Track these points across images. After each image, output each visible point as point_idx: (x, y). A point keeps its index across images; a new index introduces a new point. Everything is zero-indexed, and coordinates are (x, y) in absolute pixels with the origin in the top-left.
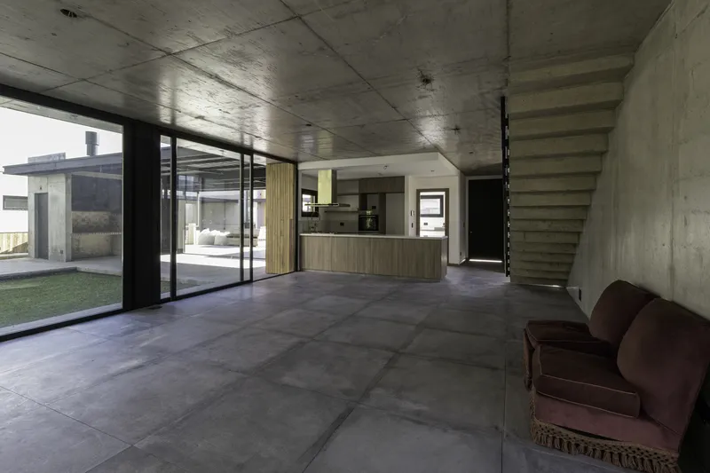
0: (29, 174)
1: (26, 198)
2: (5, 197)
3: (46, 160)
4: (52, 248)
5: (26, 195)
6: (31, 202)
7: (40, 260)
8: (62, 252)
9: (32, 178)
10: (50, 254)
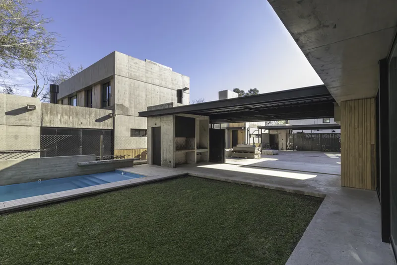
0: (148, 116)
1: (146, 130)
2: (132, 129)
3: (159, 108)
4: (163, 159)
5: (146, 129)
6: (150, 133)
7: (155, 165)
8: (170, 162)
9: (150, 119)
10: (162, 163)
